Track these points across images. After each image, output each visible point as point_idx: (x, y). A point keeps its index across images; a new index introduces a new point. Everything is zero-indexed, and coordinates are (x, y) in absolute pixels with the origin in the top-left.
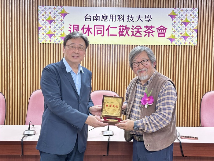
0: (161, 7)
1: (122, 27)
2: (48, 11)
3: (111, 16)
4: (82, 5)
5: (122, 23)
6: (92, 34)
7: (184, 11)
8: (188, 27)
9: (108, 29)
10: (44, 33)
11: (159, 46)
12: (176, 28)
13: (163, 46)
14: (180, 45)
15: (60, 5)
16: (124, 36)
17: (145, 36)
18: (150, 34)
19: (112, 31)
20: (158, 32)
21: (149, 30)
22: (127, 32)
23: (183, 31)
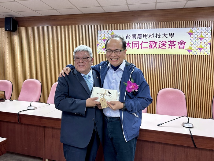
0: (181, 27)
1: (151, 42)
2: (103, 33)
3: (144, 35)
4: (125, 29)
5: (152, 39)
6: (130, 47)
7: (200, 30)
8: (203, 41)
9: (141, 44)
10: (101, 47)
11: (180, 55)
12: (193, 42)
13: (182, 55)
14: (196, 54)
15: (111, 29)
16: (153, 48)
17: (168, 48)
18: (173, 47)
19: (144, 45)
20: (179, 45)
21: (172, 44)
22: (155, 45)
23: (199, 44)
